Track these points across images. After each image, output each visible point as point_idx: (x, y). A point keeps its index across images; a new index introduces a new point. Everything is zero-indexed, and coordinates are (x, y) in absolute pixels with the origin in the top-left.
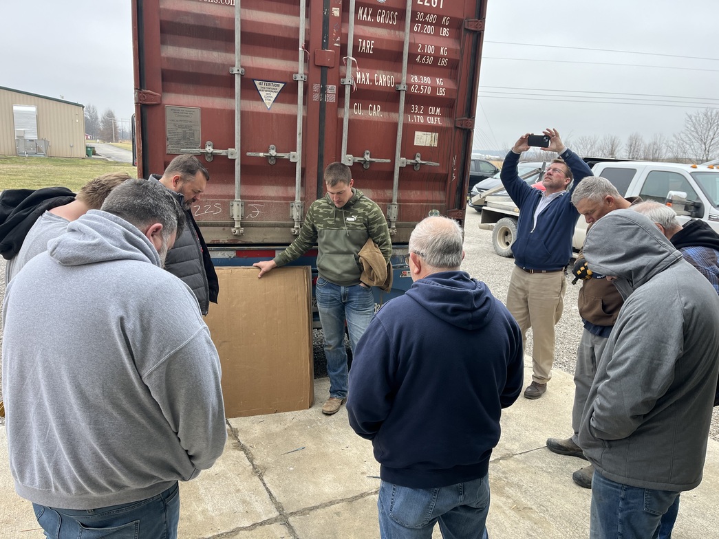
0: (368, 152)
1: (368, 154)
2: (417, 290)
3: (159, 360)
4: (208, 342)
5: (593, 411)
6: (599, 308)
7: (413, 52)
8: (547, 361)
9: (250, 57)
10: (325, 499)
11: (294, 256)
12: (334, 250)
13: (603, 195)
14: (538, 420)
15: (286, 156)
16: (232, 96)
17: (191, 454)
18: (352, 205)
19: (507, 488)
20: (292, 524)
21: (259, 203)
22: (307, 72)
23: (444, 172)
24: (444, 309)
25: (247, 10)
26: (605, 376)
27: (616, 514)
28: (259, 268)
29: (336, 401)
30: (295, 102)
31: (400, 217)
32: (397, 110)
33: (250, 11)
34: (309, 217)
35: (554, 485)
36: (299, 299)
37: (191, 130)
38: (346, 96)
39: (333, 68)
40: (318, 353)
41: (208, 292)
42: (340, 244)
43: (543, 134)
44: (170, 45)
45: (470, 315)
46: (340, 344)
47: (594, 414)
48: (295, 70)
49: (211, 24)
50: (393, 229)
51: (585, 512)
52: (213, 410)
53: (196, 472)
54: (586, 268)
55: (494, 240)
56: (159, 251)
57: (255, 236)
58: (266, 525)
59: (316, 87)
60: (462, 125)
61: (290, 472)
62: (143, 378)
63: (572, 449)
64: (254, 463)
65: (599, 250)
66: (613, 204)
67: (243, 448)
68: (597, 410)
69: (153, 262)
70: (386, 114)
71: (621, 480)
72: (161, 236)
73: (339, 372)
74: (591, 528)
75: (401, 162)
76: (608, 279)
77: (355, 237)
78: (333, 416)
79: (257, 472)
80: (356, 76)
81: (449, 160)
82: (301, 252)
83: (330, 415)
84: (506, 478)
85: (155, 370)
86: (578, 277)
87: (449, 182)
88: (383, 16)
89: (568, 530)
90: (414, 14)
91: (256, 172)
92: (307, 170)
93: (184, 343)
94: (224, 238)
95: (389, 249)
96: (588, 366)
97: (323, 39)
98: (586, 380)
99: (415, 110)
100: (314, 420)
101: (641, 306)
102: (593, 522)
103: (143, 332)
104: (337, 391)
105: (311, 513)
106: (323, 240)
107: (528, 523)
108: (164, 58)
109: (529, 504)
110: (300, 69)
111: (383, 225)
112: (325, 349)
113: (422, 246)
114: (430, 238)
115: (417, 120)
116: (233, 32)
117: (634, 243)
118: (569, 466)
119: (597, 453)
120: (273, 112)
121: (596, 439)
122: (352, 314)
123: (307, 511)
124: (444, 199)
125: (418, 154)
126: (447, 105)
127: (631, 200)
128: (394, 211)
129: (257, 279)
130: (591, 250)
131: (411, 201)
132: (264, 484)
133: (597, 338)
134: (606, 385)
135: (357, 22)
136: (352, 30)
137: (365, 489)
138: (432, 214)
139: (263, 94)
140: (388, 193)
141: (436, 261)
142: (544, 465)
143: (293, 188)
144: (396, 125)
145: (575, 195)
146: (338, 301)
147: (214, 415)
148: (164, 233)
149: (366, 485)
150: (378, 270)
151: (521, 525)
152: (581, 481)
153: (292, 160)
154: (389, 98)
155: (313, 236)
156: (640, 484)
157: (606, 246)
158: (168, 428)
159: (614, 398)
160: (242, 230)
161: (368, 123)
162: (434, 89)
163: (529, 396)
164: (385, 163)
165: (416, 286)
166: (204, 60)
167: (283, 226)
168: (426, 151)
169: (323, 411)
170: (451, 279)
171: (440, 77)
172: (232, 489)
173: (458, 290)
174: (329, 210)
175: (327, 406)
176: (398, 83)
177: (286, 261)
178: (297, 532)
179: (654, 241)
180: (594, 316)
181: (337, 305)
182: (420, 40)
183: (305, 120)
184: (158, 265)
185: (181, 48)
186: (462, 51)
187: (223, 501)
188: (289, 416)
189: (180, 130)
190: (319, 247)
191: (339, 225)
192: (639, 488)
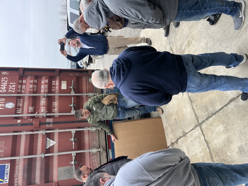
0: (70, 105)
1: (71, 105)
2: (117, 84)
3: (148, 175)
4: (141, 158)
5: (154, 23)
6: (119, 23)
7: (32, 92)
8: (138, 39)
9: (38, 151)
10: (192, 111)
11: (109, 128)
12: (106, 114)
13: (80, 23)
14: (158, 40)
15: (73, 135)
16: (53, 156)
17: (180, 160)
18: (89, 109)
19: (182, 49)
20: (201, 121)
21: (91, 142)
22: (42, 130)
23: (75, 78)
24: (123, 74)
25: (20, 154)
26: (142, 19)
27: (188, 13)
28: (114, 140)
29: (158, 109)
30: (53, 133)
31: (93, 92)
32: (54, 96)
33: (20, 153)
34: (94, 124)
35: (180, 34)
36: (124, 125)
37: (66, 170)
38: (50, 115)
39: (40, 120)
40: (142, 116)
41: (124, 159)
42: (104, 112)
43: (60, 45)
44: (35, 181)
45: (124, 65)
46: (139, 109)
47: (155, 22)
48: (42, 134)
49: (26, 167)
50: (97, 94)
51: (188, 23)
52: (164, 154)
53: (187, 157)
54: (105, 27)
55: (99, 59)
56: (110, 178)
57: (103, 143)
58: (203, 130)
59: (47, 126)
60: (58, 73)
61: (184, 123)
62: (155, 180)
63: (167, 28)
64: (182, 136)
65: (99, 23)
66: (82, 20)
67: (177, 140)
68: (153, 21)
69: (114, 181)
70: (56, 100)
71: (176, 12)
72: (104, 178)
73: (148, 109)
74: (193, 21)
75: (73, 93)
76: (108, 20)
77: (101, 107)
78: (163, 110)
79: (185, 135)
80: (42, 112)
81: (71, 76)
82: (107, 126)
83: (163, 111)
84: (179, 50)
85: (152, 176)
86: (108, 30)
87: (79, 76)
88: (20, 104)
89: (194, 28)
90: (18, 93)
91: (80, 145)
92: (78, 126)
93: (142, 166)
94: (105, 154)
95: (104, 95)
96: (139, 25)
97: (29, 125)
98: (143, 26)
99: (54, 90)
100: (165, 116)
101: (117, 9)
102: (191, 20)
103: (139, 182)
104: (155, 109)
105: (197, 115)
106: (102, 118)
107: (193, 42)
108: (40, 183)
109: (187, 41)
110: (41, 133)
111: (95, 97)
112: (141, 114)
113: (102, 85)
114: (99, 82)
115: (57, 89)
116: (29, 158)
117: (95, 12)
118: (173, 29)
119: (168, 21)
120: (58, 141)
121: (163, 21)
122: (128, 106)
123: (197, 116)
124: (85, 77)
125: (70, 87)
126: (51, 79)
127: (80, 14)
128: (91, 94)
129: (118, 141)
130: (99, 26)
131: (87, 89)
132: (189, 132)
133: (129, 23)
134: (145, 19)
135: (22, 113)
136: (25, 115)
137: (187, 97)
138: (91, 81)
139: (51, 145)
140: (84, 97)
141: (107, 79)
142: (173, 37)
143: (85, 131)
144: (60, 96)
145: (80, 33)
146: (124, 111)
147: (166, 153)
148: (103, 177)
149: (186, 97)
150: (112, 98)
151: (194, 44)
152: (177, 25)
153: (75, 132)
154: (50, 100)
155: (101, 122)
156: (177, 6)
157: (97, 21)
158: (172, 169)
159: (149, 16)
160: (101, 148)
161: (60, 106)
162: (46, 84)
163: (151, 43)
164: (73, 99)
165: (116, 85)
166: (40, 168)
167: (99, 133)
168: (68, 85)
169: (162, 113)
170: (113, 73)
171: (41, 82)
172: (191, 143)
173: (116, 70)
174: (92, 117)
175: (160, 112)
176: (44, 97)
177: (111, 131)
178: (204, 119)
179: (94, 5)
180: (121, 24)
181: (125, 111)
182: (28, 90)
183: (60, 129)
184: (115, 178)
185: (36, 177)
186: (31, 75)
187: (196, 146)
188: (165, 125)
189: (67, 174)
190: (105, 119)
191: (97, 113)
192: (179, 5)
